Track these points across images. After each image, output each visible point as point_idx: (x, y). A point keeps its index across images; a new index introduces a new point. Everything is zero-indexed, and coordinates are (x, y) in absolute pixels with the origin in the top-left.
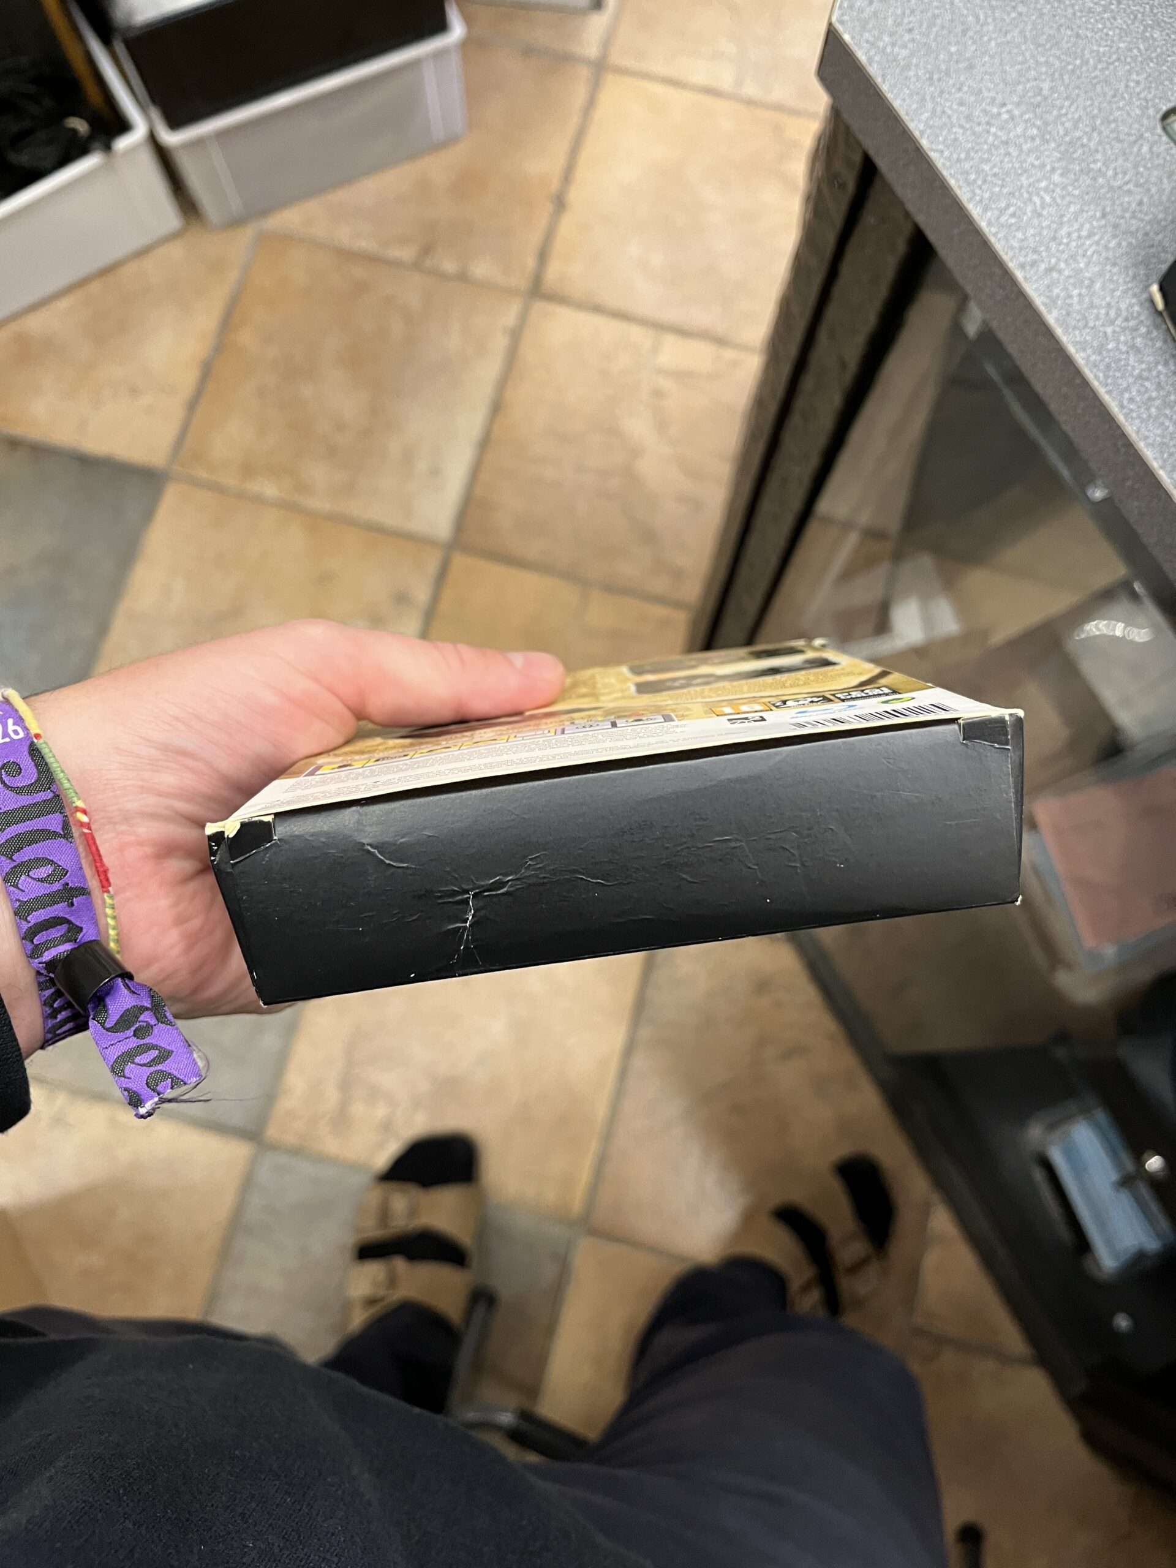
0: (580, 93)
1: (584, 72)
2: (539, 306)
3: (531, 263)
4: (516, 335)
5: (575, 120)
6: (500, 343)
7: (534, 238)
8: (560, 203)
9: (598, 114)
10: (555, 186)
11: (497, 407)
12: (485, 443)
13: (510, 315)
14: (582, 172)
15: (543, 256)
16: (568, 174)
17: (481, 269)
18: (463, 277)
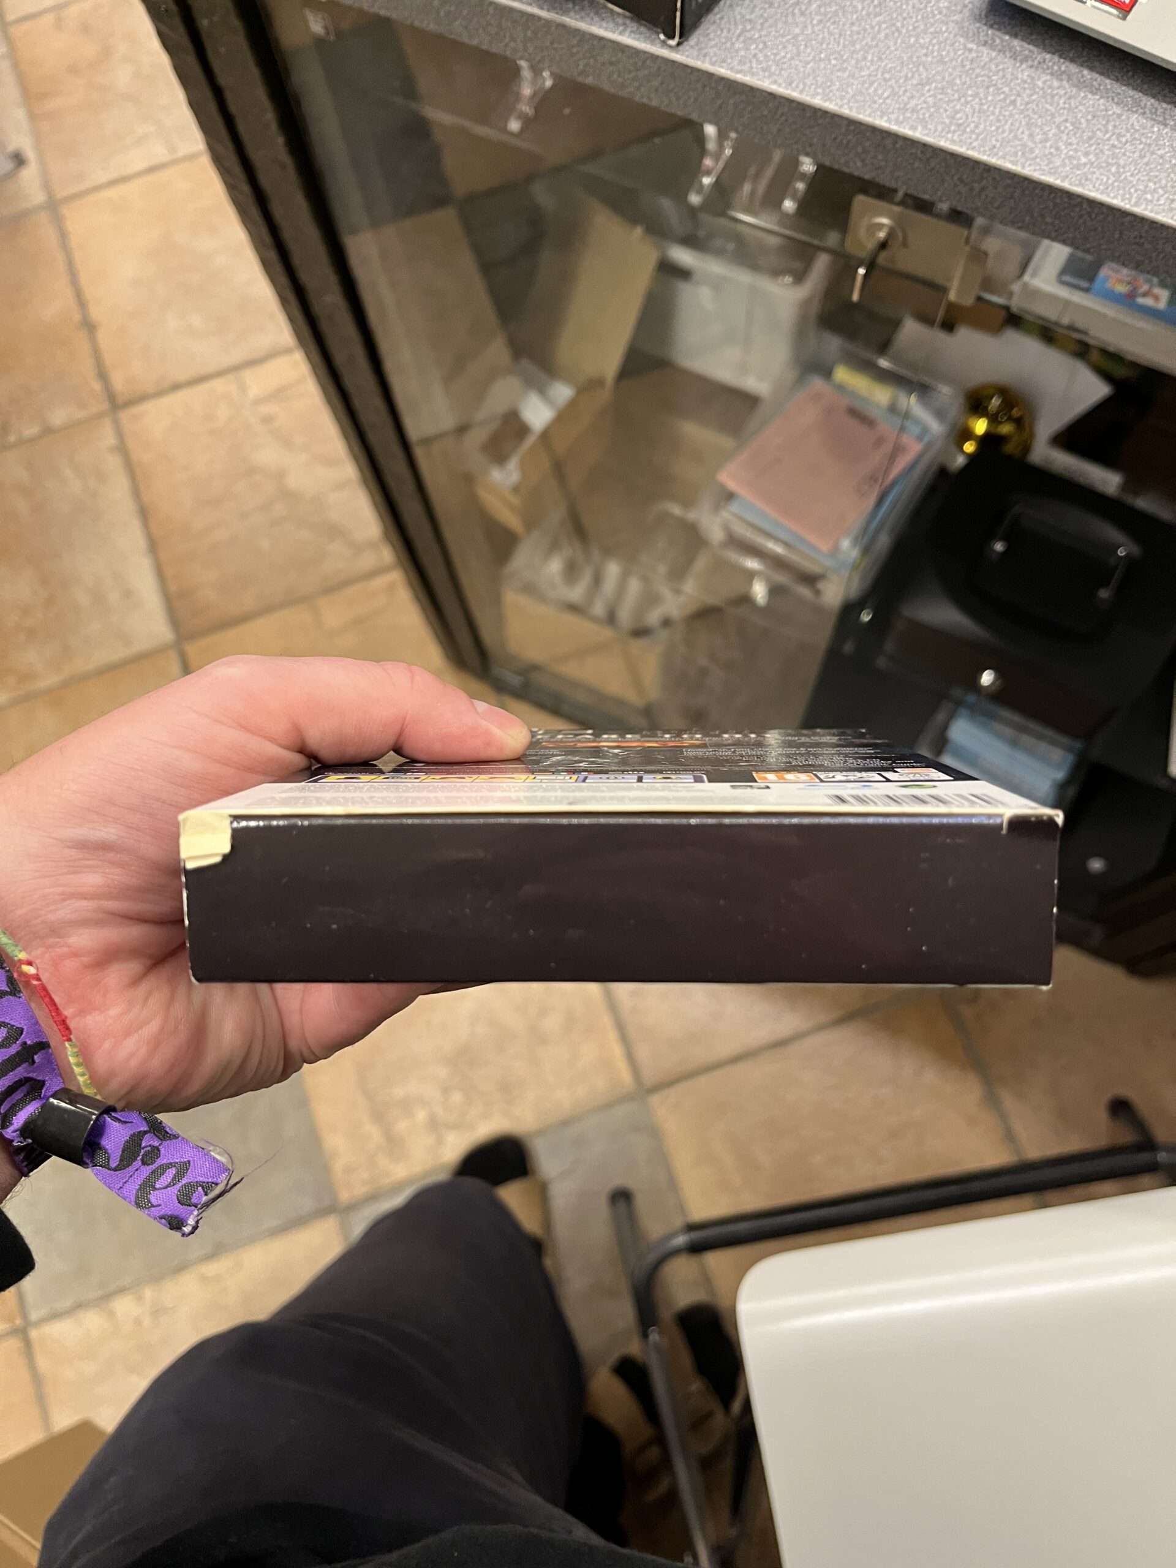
0: (49, 234)
1: (43, 217)
2: (124, 416)
3: (97, 386)
4: (122, 449)
5: (60, 257)
6: (113, 463)
7: (87, 367)
8: (89, 326)
9: (74, 241)
10: (77, 317)
11: (144, 513)
12: (153, 546)
13: (108, 438)
14: (89, 293)
15: (103, 375)
16: (81, 302)
17: (58, 417)
18: (48, 430)
